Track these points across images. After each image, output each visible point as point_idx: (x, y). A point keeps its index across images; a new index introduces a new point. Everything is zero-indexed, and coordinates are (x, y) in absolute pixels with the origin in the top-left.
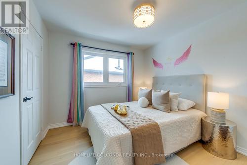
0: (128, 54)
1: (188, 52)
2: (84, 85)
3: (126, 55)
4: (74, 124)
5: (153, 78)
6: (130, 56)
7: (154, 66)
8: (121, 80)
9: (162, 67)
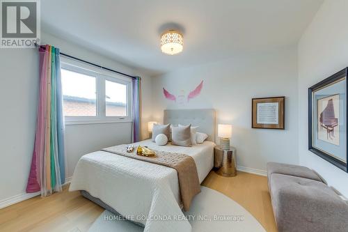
0: (134, 78)
1: (199, 88)
2: (64, 122)
3: (130, 80)
4: (43, 191)
5: (165, 111)
6: (136, 81)
7: (164, 97)
8: (123, 113)
9: (174, 99)
